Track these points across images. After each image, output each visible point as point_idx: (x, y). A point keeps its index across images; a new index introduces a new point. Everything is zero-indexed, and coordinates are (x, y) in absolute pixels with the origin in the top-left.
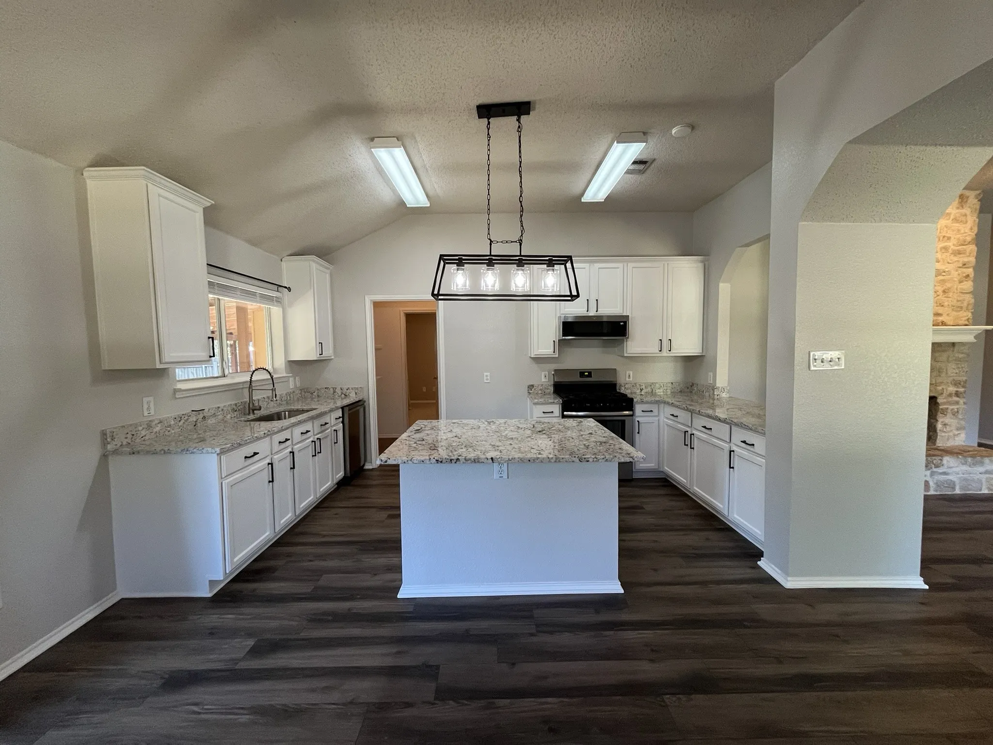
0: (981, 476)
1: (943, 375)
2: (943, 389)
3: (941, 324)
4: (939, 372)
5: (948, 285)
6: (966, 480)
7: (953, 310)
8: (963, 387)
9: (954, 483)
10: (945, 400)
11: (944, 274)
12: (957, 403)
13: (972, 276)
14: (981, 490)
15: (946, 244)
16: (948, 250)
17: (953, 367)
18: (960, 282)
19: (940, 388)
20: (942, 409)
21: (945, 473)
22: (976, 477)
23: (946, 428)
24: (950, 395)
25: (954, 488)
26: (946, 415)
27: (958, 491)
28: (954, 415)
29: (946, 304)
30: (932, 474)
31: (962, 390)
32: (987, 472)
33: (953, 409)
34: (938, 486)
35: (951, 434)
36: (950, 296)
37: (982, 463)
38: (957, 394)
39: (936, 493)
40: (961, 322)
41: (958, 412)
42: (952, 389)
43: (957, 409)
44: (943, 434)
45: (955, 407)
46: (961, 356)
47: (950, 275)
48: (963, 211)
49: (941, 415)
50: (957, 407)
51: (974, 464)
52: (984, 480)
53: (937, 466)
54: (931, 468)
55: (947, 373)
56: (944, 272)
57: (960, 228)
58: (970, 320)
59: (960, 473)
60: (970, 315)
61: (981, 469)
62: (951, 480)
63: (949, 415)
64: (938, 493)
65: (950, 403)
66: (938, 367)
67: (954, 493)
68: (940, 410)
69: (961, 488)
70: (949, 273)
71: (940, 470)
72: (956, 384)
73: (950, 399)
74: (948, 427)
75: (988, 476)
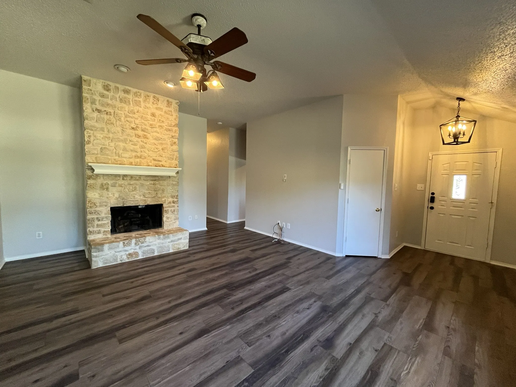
0: (169, 244)
1: (165, 192)
2: (165, 200)
3: (161, 166)
4: (163, 191)
5: (164, 146)
6: (160, 247)
7: (168, 159)
8: (177, 198)
9: (154, 250)
10: (167, 206)
11: (161, 140)
12: (174, 206)
13: (177, 143)
14: (169, 251)
15: (161, 124)
16: (162, 128)
17: (171, 188)
18: (172, 145)
19: (163, 199)
20: (165, 210)
21: (148, 246)
22: (166, 245)
23: (168, 219)
24: (170, 203)
25: (154, 253)
26: (168, 213)
27: (156, 254)
28: (172, 213)
29: (164, 156)
30: (140, 248)
31: (175, 200)
32: (172, 241)
33: (171, 210)
34: (144, 253)
35: (172, 222)
36: (166, 152)
37: (168, 237)
38: (174, 202)
39: (143, 257)
40: (172, 166)
41: (174, 211)
42: (171, 200)
43: (174, 210)
44: (167, 223)
45: (173, 209)
46: (174, 183)
47: (165, 141)
48: (170, 109)
49: (165, 213)
50: (174, 208)
51: (164, 239)
52: (171, 246)
53: (142, 243)
54: (139, 244)
55: (167, 192)
56: (162, 139)
57: (169, 117)
58: (177, 165)
59: (157, 244)
60: (177, 162)
61: (169, 240)
62: (152, 249)
63: (170, 213)
64: (145, 257)
65: (169, 207)
66: (162, 188)
67: (154, 255)
68: (164, 211)
69: (158, 252)
70: (164, 140)
71: (145, 244)
72: (173, 197)
73: (170, 205)
74: (169, 219)
75: (172, 243)
